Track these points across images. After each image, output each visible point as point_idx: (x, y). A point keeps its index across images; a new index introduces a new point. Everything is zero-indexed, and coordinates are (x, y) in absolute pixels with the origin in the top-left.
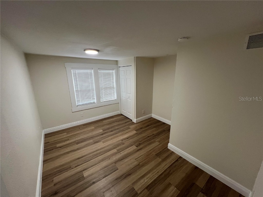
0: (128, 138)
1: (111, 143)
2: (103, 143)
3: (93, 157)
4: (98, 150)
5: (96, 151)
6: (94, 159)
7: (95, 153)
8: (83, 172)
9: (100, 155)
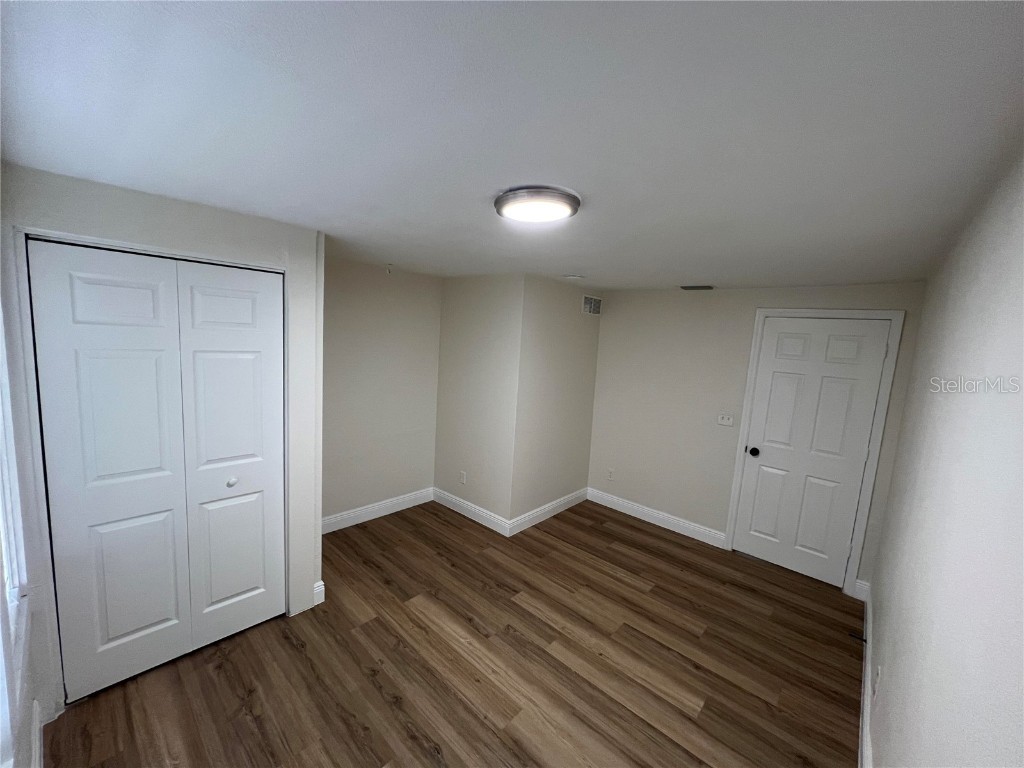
0: (470, 620)
1: (510, 673)
2: (517, 710)
3: (620, 717)
4: (575, 714)
5: (582, 719)
6: (629, 705)
7: (597, 719)
8: (695, 716)
9: (596, 694)
